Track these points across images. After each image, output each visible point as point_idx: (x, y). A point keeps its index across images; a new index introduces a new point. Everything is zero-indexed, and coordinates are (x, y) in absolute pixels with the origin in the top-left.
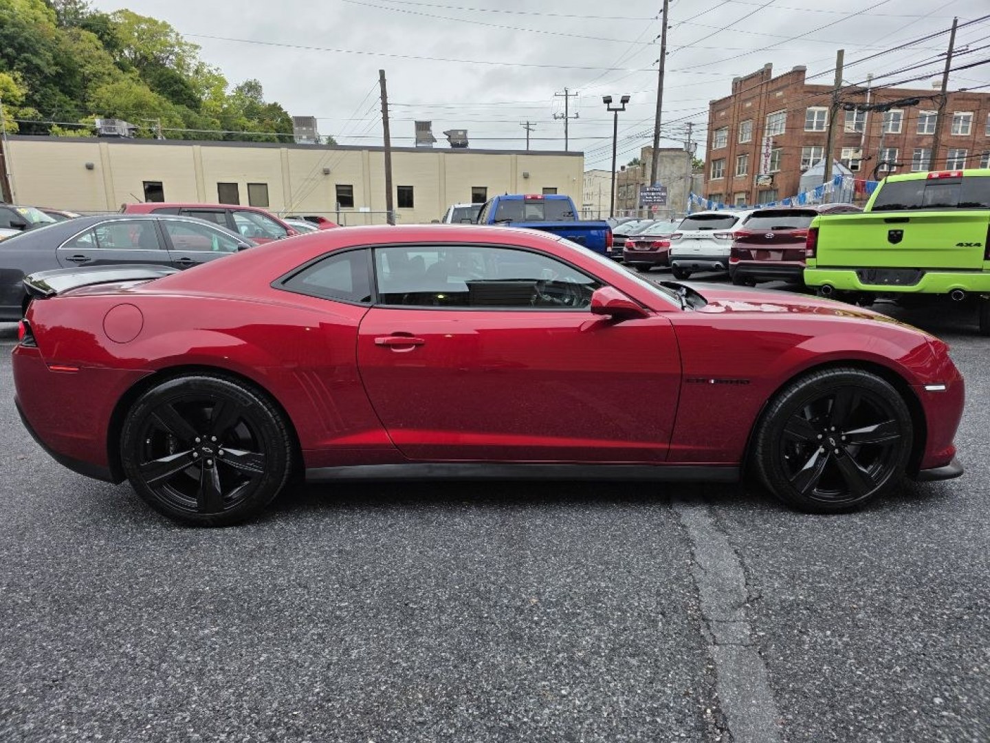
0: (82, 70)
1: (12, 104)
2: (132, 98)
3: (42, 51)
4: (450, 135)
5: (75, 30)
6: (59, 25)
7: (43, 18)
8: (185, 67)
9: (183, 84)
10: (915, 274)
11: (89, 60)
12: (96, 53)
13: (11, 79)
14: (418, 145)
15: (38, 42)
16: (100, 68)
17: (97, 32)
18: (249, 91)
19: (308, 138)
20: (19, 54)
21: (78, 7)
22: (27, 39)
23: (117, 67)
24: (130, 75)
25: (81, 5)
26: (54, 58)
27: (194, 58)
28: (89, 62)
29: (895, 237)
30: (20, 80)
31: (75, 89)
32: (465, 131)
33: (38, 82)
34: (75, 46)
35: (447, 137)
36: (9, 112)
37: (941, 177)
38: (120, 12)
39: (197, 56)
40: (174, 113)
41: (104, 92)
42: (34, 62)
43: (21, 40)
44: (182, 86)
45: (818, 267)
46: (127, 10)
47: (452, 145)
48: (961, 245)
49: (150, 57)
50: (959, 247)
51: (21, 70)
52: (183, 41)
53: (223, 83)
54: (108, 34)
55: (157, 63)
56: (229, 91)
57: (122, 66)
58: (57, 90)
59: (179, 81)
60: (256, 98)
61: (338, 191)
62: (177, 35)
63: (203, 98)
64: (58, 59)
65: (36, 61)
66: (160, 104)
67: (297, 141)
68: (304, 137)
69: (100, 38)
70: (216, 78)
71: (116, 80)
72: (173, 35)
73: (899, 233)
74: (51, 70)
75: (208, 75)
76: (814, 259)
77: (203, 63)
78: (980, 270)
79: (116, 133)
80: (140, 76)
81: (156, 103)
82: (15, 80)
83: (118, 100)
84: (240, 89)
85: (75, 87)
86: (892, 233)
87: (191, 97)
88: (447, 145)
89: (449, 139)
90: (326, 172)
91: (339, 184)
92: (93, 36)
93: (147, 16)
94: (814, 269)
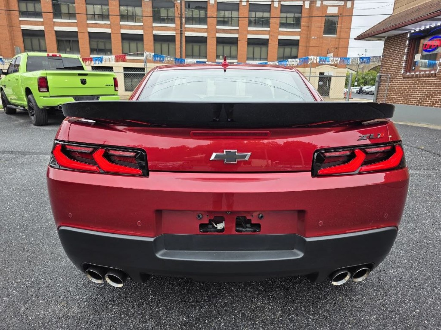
10: (98, 97)
29: (84, 82)
37: (53, 56)
45: (51, 97)
48: (107, 85)
50: (107, 86)
73: (85, 80)
76: (48, 93)
78: (114, 95)
86: (82, 80)
94: (49, 98)
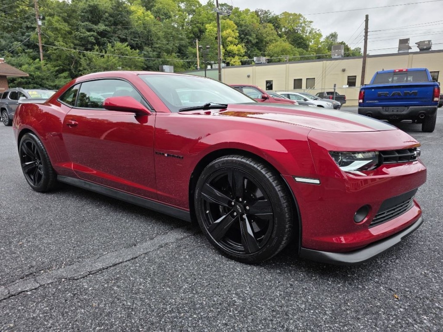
0: (265, 39)
1: (241, 56)
2: (281, 48)
3: (253, 34)
4: (419, 44)
5: (265, 24)
6: (261, 23)
7: (255, 21)
8: (305, 32)
9: (303, 39)
11: (269, 35)
12: (271, 32)
13: (241, 47)
14: (400, 52)
15: (252, 31)
16: (272, 38)
17: (273, 23)
18: (331, 38)
19: (338, 56)
20: (245, 37)
21: (268, 14)
22: (248, 31)
23: (278, 36)
24: (283, 39)
25: (269, 13)
26: (256, 36)
27: (309, 27)
28: (268, 36)
30: (244, 46)
31: (262, 47)
32: (429, 41)
33: (250, 47)
34: (264, 30)
35: (418, 45)
36: (239, 59)
38: (283, 13)
39: (311, 26)
40: (296, 52)
41: (271, 47)
42: (250, 39)
43: (246, 31)
44: (302, 40)
46: (286, 12)
47: (421, 50)
49: (292, 30)
51: (244, 43)
52: (306, 21)
53: (320, 35)
54: (277, 23)
55: (294, 32)
56: (322, 40)
57: (280, 36)
58: (256, 48)
59: (302, 38)
60: (334, 41)
61: (348, 79)
62: (304, 18)
63: (310, 44)
64: (258, 37)
65: (250, 38)
66: (291, 49)
67: (333, 57)
68: (336, 55)
69: (274, 25)
70: (317, 34)
71: (277, 41)
72: (302, 19)
74: (254, 41)
75: (315, 33)
77: (313, 29)
79: (260, 62)
80: (287, 38)
81: (290, 49)
82: (242, 46)
83: (277, 50)
84: (327, 38)
85: (262, 46)
87: (305, 44)
88: (418, 50)
89: (418, 47)
90: (344, 70)
91: (349, 76)
92: (271, 25)
93: (293, 13)
